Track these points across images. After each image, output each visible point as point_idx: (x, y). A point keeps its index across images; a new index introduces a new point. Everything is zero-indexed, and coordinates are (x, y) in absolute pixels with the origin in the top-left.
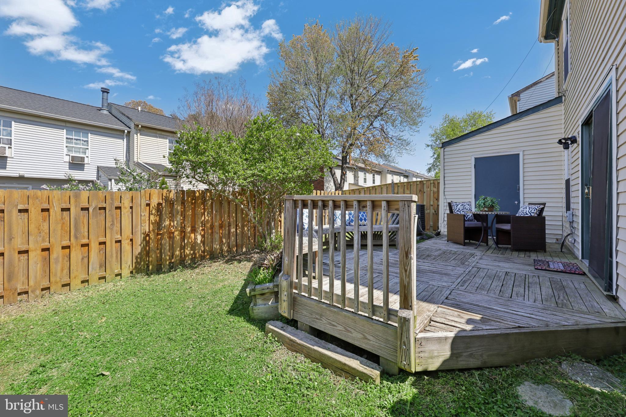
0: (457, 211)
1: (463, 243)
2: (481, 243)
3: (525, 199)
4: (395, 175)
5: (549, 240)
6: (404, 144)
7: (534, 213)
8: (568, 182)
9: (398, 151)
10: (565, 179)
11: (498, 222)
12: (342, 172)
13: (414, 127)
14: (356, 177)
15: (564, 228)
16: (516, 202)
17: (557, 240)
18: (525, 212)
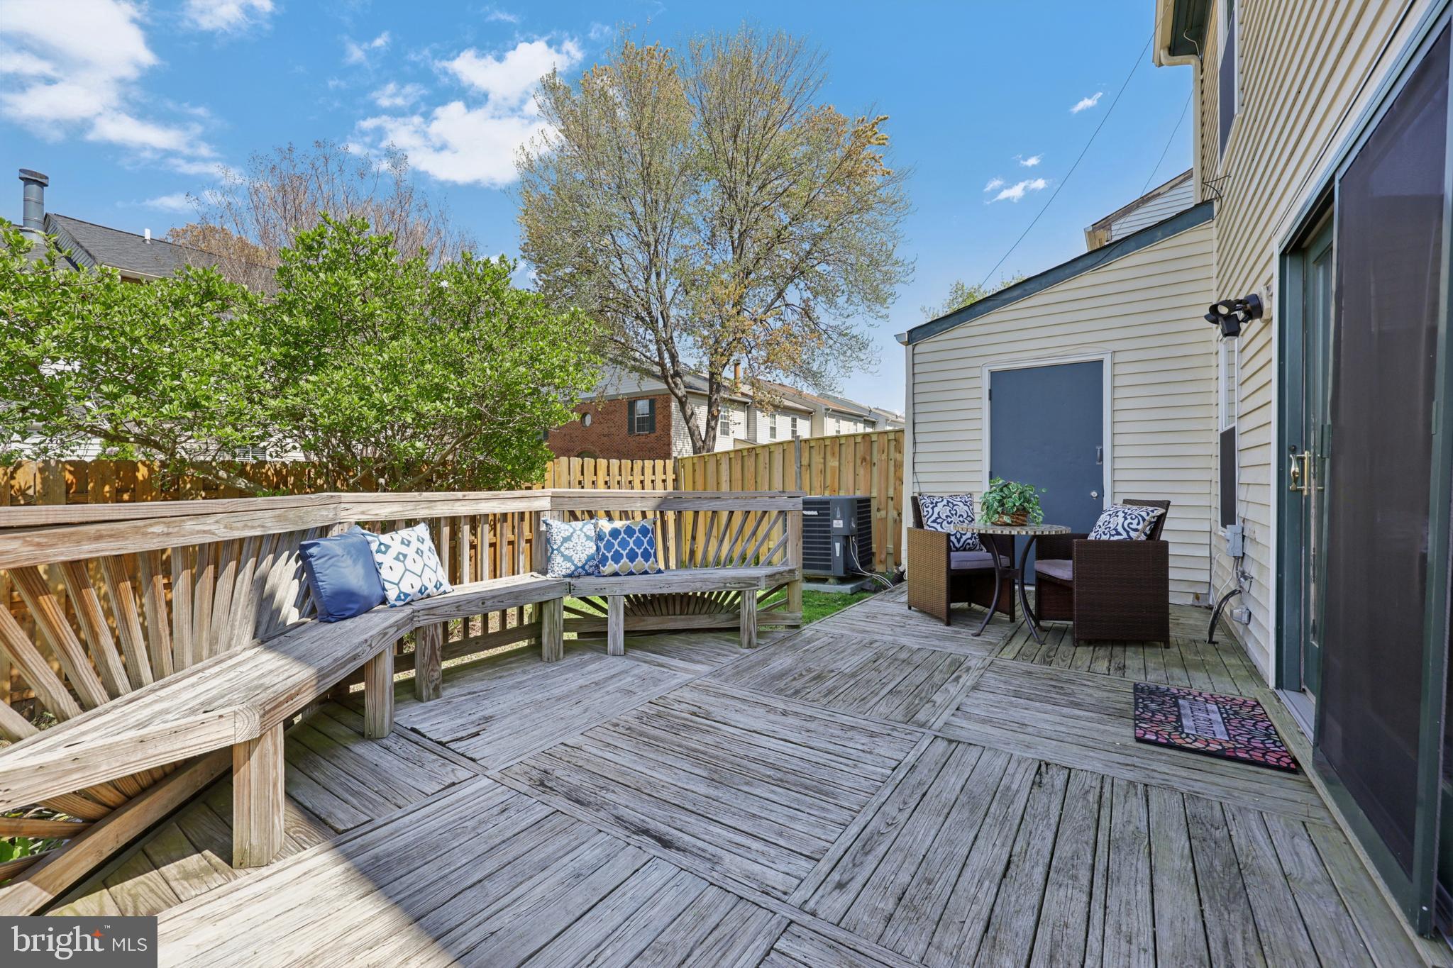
0: (934, 521)
1: (943, 614)
2: (997, 614)
3: (1117, 484)
4: (844, 419)
5: (1178, 597)
6: (854, 346)
7: (1136, 530)
8: (1228, 439)
9: (840, 364)
10: (1220, 432)
11: (1041, 556)
12: (709, 412)
13: (878, 307)
14: (751, 425)
15: (1214, 567)
16: (1094, 494)
17: (1197, 597)
18: (1112, 526)
